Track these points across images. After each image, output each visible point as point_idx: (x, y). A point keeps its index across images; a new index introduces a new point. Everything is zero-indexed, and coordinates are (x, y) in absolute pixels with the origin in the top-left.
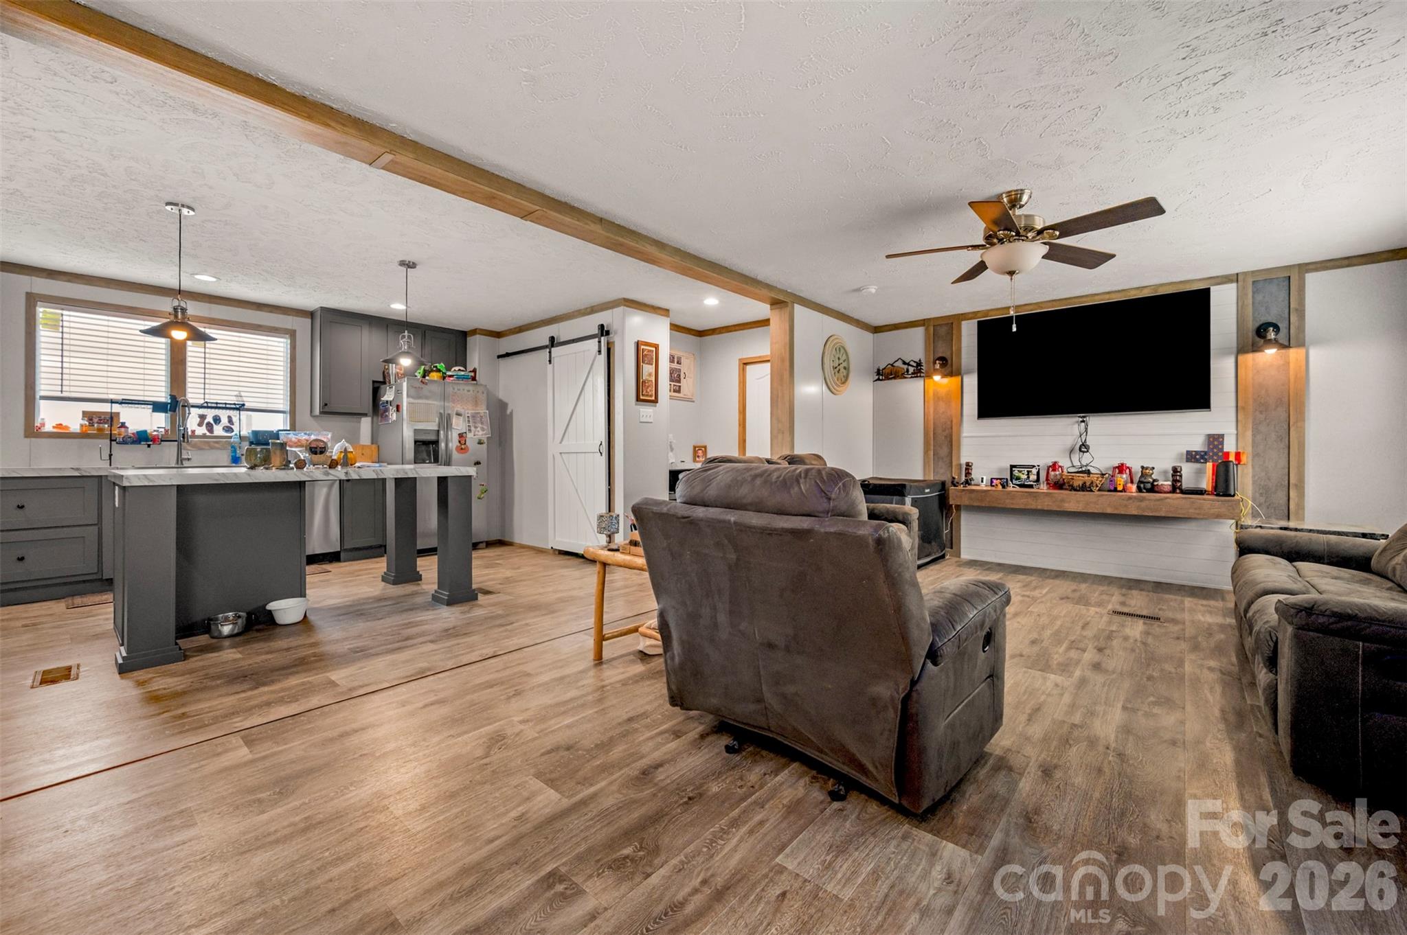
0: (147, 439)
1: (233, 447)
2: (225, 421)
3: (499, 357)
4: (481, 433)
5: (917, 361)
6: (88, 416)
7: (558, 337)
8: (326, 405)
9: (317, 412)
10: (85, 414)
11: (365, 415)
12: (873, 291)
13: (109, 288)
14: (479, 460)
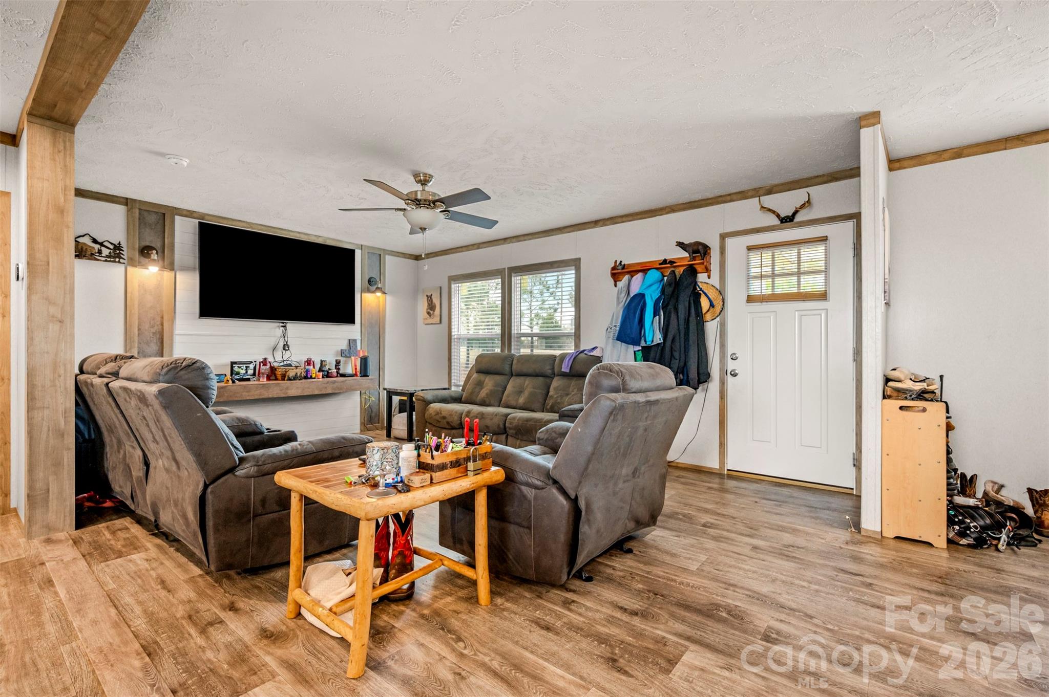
5: (116, 243)
12: (185, 164)
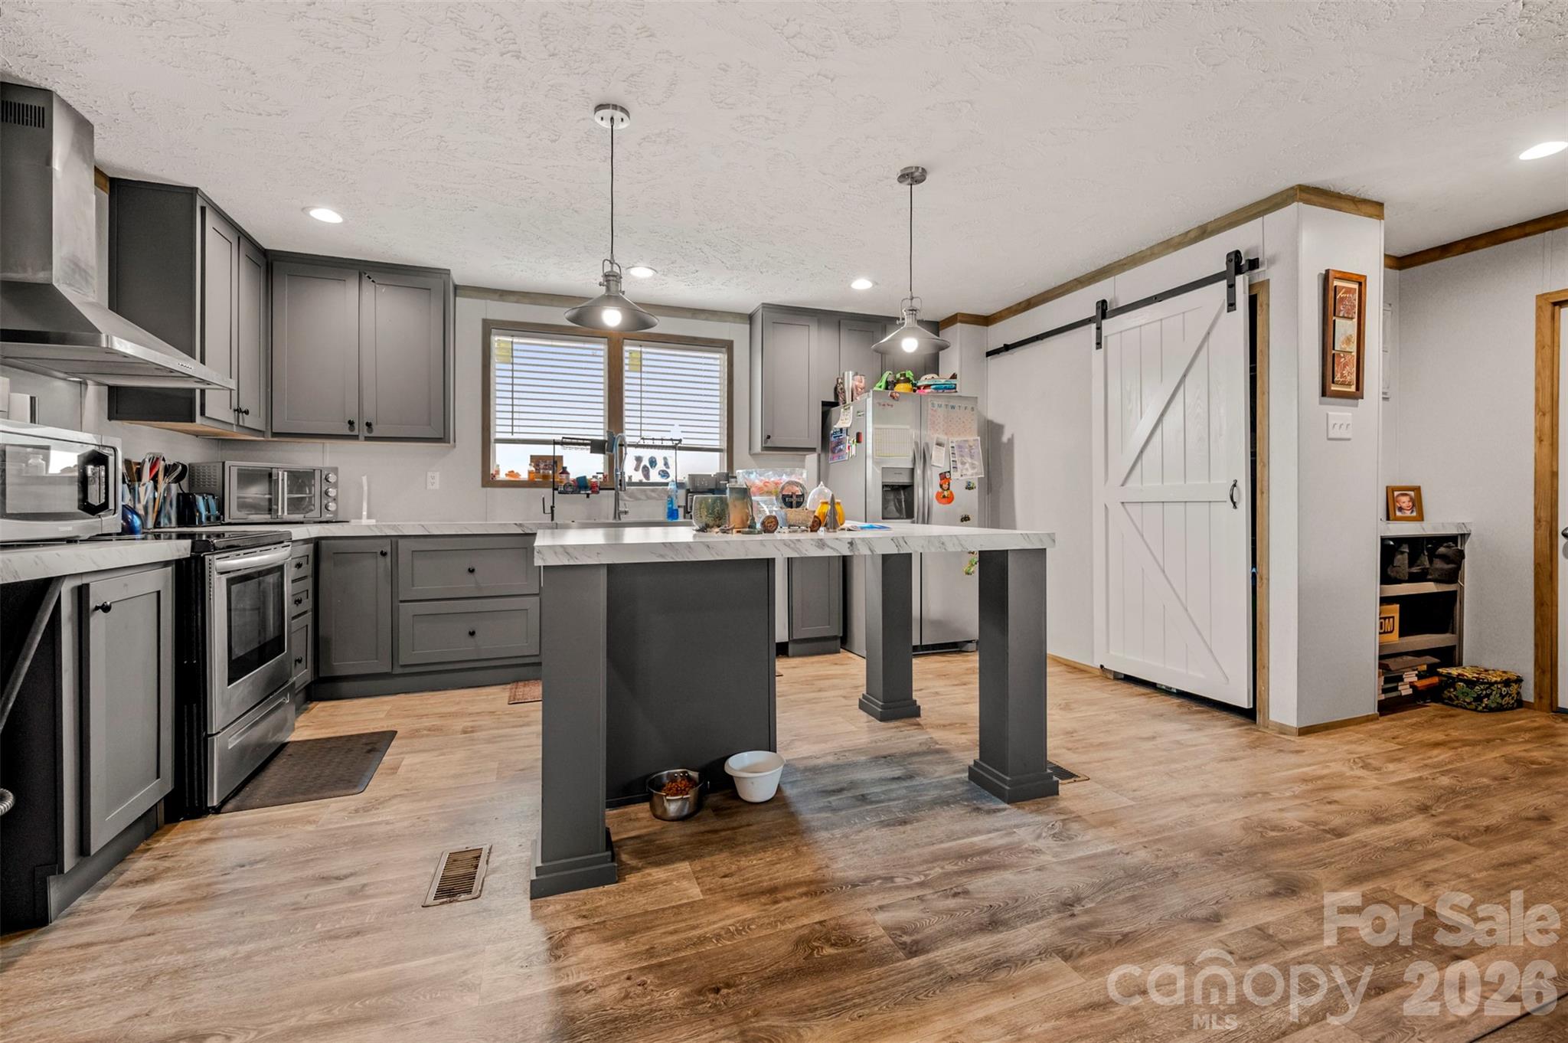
0: (586, 487)
1: (669, 496)
2: (660, 466)
3: (989, 354)
4: (970, 472)
6: (536, 460)
7: (1115, 300)
8: (769, 437)
9: (758, 447)
10: (533, 458)
11: (813, 450)
13: (552, 306)
14: (968, 514)
